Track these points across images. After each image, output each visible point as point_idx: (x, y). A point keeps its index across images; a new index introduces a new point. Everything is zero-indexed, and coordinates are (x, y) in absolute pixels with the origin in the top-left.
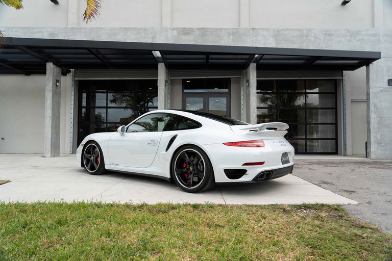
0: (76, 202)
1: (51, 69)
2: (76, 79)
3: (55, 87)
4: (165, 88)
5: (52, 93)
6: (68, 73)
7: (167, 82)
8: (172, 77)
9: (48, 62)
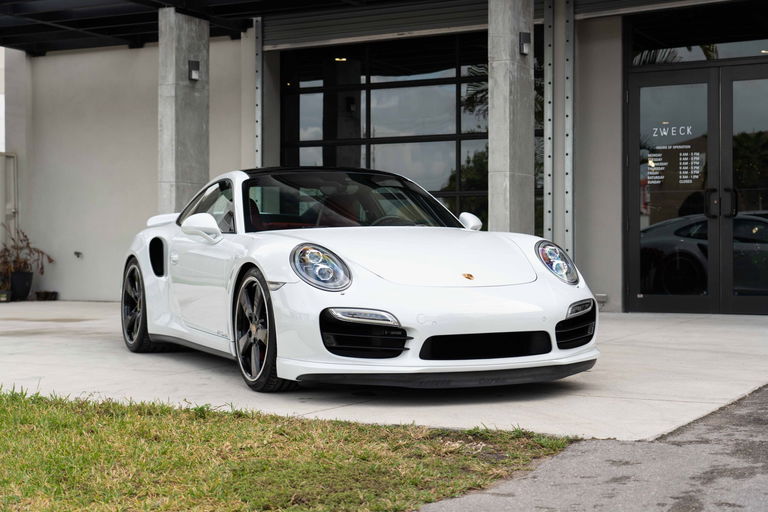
1: (171, 28)
2: (268, 48)
3: (187, 86)
4: (513, 64)
5: (174, 105)
6: (245, 31)
7: (529, 41)
8: (580, 13)
9: (164, 6)
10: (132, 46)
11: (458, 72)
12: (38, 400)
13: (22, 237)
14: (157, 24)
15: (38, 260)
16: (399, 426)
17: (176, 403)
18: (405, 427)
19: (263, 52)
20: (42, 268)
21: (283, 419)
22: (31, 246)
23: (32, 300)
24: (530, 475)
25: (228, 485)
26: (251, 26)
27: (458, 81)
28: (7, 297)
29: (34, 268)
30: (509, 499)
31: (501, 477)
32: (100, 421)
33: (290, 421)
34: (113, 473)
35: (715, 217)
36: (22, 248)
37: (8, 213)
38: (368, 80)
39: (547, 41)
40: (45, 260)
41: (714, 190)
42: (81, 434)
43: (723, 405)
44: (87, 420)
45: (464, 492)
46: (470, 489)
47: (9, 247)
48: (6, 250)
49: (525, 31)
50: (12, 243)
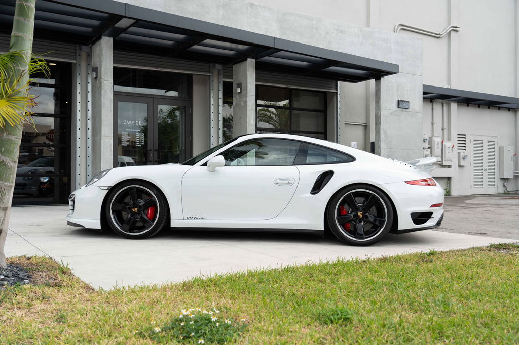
0: (228, 275)
35: (151, 161)
41: (151, 150)
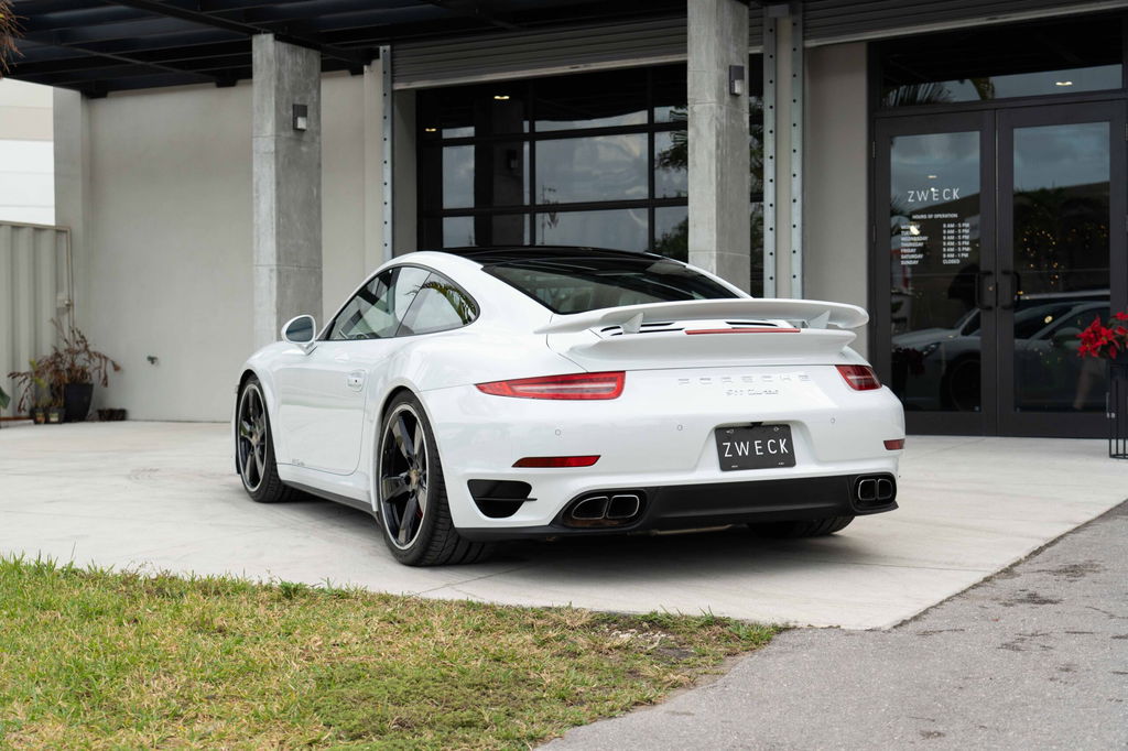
1: (268, 60)
2: (399, 86)
3: (290, 138)
4: (721, 108)
5: (273, 162)
6: (369, 64)
7: (742, 78)
8: (811, 37)
9: (259, 33)
10: (220, 85)
11: (651, 116)
12: (71, 573)
13: (77, 336)
14: (251, 55)
15: (100, 367)
16: (550, 608)
17: (256, 575)
18: (558, 610)
19: (393, 92)
20: (106, 378)
21: (397, 598)
22: (91, 349)
23: (92, 420)
24: (720, 682)
25: (307, 702)
26: (378, 57)
27: (651, 128)
28: (59, 417)
29: (95, 379)
30: (688, 718)
31: (681, 685)
32: (148, 605)
33: (406, 602)
34: (154, 684)
35: (990, 308)
36: (78, 353)
37: (59, 305)
38: (532, 127)
39: (767, 75)
40: (110, 368)
41: (989, 273)
42: (121, 624)
43: (988, 574)
44: (131, 603)
45: (626, 710)
46: (636, 704)
47: (61, 351)
48: (57, 355)
49: (737, 64)
50: (66, 346)
